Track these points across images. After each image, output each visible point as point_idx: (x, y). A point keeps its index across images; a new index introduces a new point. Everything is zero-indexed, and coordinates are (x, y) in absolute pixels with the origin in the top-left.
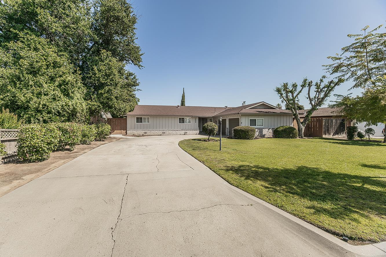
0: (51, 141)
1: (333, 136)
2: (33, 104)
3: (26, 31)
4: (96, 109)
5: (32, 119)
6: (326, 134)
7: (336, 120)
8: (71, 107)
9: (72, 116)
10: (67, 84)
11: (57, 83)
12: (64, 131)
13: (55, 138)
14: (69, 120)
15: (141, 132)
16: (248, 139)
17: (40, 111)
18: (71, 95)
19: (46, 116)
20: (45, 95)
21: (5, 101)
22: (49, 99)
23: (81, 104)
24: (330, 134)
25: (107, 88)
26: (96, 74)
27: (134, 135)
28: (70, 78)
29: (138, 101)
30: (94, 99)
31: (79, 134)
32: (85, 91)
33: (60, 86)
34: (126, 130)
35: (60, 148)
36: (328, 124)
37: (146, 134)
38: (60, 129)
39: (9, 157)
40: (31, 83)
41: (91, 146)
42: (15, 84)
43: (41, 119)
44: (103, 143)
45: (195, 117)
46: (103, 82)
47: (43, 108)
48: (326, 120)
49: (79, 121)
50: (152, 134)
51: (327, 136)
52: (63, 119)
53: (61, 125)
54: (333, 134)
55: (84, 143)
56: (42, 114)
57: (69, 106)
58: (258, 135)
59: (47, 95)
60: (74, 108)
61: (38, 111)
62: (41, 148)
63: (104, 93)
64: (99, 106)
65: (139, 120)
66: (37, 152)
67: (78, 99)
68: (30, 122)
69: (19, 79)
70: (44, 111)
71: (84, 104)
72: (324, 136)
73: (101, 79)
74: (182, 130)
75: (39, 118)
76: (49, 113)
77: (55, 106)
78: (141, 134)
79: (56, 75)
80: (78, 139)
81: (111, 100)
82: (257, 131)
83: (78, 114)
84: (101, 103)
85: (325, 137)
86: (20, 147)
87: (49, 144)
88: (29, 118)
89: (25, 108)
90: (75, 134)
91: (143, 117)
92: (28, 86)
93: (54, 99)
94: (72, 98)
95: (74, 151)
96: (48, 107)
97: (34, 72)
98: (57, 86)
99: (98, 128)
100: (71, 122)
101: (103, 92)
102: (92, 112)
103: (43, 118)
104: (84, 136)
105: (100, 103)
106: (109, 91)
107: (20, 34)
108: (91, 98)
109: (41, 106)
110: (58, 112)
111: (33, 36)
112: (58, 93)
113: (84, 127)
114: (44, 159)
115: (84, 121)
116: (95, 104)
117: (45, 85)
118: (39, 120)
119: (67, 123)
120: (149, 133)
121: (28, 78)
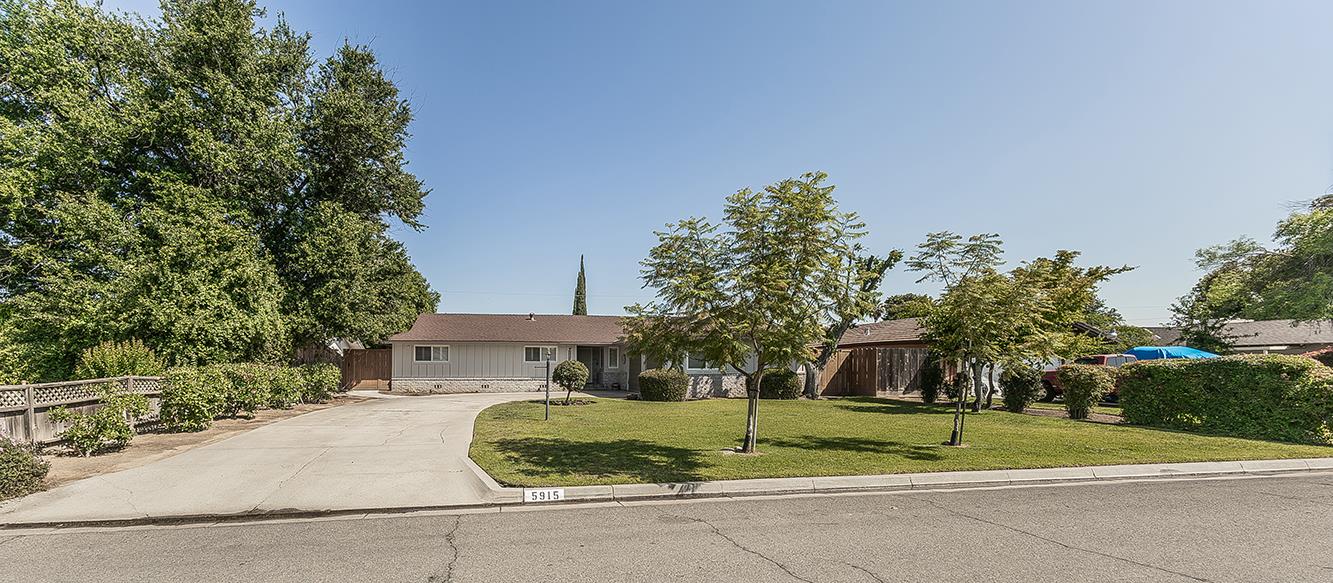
0: (214, 396)
1: (904, 393)
2: (179, 328)
3: (166, 173)
4: (306, 331)
5: (178, 356)
6: (885, 390)
7: (914, 353)
8: (252, 332)
9: (253, 348)
10: (245, 284)
11: (224, 282)
12: (237, 381)
13: (222, 391)
14: (247, 358)
15: (426, 384)
16: (667, 400)
17: (192, 342)
18: (252, 304)
19: (203, 351)
20: (201, 307)
21: (130, 323)
22: (210, 316)
23: (273, 323)
24: (896, 388)
25: (331, 284)
26: (308, 255)
27: (409, 393)
28: (251, 270)
29: (437, 298)
30: (303, 309)
31: (266, 386)
32: (284, 294)
33: (229, 288)
34: (390, 379)
35: (230, 412)
36: (891, 361)
37: (441, 390)
38: (229, 375)
39: (143, 425)
40: (177, 287)
41: (292, 412)
42: (149, 291)
43: (194, 357)
44: (323, 406)
45: (569, 347)
46: (323, 271)
47: (199, 335)
48: (885, 351)
49: (270, 359)
50: (456, 389)
51: (888, 395)
52: (235, 355)
53: (230, 367)
54: (906, 389)
55: (278, 405)
56: (195, 346)
57: (247, 329)
58: (710, 391)
59: (206, 307)
60: (258, 333)
61: (188, 340)
62: (198, 408)
63: (326, 297)
64: (315, 325)
65: (423, 353)
66: (192, 415)
67: (267, 313)
68: (173, 363)
69: (155, 280)
70: (199, 340)
71: (279, 323)
72: (880, 394)
73: (319, 267)
74: (534, 379)
75: (190, 354)
76: (209, 343)
77: (221, 330)
78: (427, 389)
79: (222, 264)
80: (262, 396)
81: (341, 311)
82: (706, 382)
83: (268, 345)
84: (320, 318)
85: (883, 396)
86: (166, 406)
87: (210, 401)
88: (173, 354)
89: (164, 335)
90: (257, 385)
91: (432, 346)
92: (171, 292)
93: (220, 316)
94: (255, 311)
95: (256, 419)
96: (207, 331)
97: (182, 264)
98: (225, 289)
99: (312, 374)
100: (253, 360)
101: (322, 293)
102: (299, 338)
103: (197, 354)
104: (277, 390)
105: (317, 317)
106: (336, 291)
107: (153, 180)
108: (296, 308)
109: (194, 331)
110: (227, 342)
111: (180, 185)
112: (227, 303)
113: (280, 372)
114: (201, 429)
115: (280, 360)
116: (304, 320)
117: (202, 288)
118: (190, 358)
119: (243, 365)
120: (446, 385)
121: (173, 278)
